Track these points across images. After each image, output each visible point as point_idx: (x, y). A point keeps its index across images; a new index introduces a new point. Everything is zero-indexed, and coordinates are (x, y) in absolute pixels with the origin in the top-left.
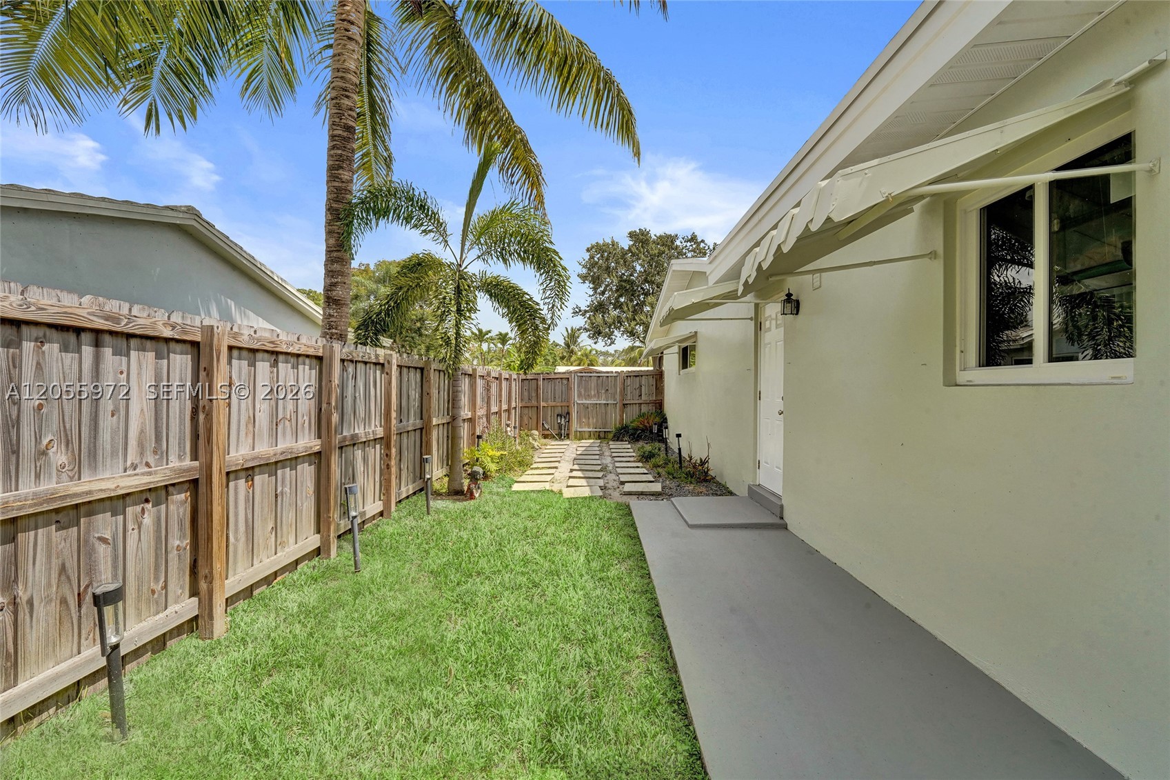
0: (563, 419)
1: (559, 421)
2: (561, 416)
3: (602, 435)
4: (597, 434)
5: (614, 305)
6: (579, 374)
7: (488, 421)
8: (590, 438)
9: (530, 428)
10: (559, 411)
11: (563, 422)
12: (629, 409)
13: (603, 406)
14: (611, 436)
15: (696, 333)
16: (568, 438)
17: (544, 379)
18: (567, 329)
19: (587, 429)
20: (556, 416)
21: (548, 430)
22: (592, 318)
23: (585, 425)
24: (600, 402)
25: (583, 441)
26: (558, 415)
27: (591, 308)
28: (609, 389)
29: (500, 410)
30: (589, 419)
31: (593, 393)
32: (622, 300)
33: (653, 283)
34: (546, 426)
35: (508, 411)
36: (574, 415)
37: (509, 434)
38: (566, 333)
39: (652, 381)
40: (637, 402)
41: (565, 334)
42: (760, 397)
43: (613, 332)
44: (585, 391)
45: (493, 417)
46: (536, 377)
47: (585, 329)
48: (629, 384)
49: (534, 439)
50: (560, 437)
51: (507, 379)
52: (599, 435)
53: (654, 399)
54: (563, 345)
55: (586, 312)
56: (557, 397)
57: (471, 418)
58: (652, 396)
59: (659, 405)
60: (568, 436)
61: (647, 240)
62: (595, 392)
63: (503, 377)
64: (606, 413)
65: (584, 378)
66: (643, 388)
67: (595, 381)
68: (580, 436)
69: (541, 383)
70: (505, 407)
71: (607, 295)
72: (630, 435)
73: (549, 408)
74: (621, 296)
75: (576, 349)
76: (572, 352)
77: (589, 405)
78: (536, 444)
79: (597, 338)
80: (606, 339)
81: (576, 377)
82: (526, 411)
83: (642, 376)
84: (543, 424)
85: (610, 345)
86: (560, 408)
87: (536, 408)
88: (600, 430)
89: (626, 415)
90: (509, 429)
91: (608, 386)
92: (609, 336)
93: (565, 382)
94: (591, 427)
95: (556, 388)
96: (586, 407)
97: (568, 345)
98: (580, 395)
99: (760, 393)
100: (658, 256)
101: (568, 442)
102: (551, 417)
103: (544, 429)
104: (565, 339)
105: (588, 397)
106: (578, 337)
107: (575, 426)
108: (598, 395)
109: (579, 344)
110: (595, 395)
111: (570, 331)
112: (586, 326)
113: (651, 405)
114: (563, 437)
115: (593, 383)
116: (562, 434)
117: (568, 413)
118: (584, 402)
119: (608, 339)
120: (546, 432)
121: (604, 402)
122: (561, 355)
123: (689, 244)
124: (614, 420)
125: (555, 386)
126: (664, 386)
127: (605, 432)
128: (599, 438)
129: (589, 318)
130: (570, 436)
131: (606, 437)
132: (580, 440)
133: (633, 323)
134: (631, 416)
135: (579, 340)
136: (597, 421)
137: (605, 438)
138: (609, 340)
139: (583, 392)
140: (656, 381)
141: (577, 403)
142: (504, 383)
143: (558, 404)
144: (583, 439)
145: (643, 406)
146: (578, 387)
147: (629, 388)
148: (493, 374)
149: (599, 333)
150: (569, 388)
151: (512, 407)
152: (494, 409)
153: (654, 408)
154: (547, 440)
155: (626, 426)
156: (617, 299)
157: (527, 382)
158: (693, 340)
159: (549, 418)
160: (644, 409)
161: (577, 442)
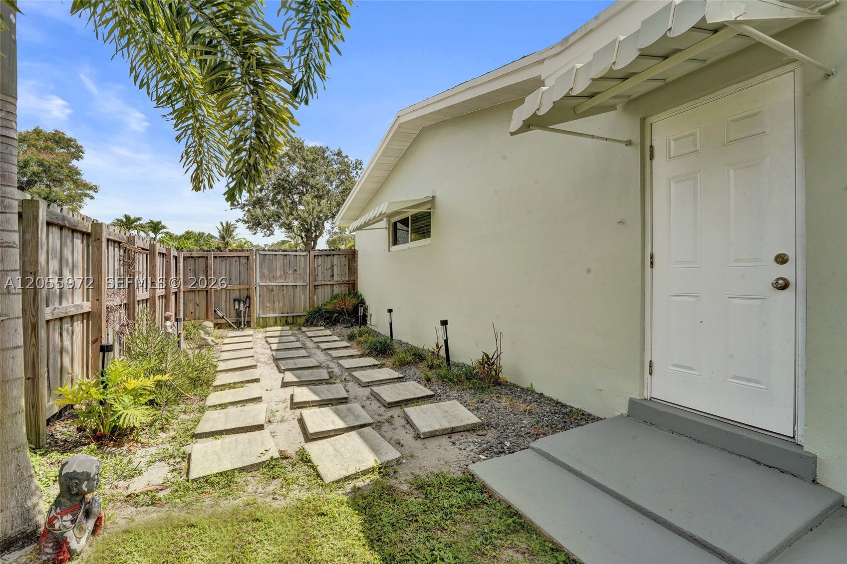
0: (242, 305)
1: (237, 307)
2: (239, 301)
3: (290, 320)
4: (285, 319)
5: (272, 201)
6: (262, 252)
7: (131, 314)
8: (275, 324)
9: (197, 316)
10: (236, 295)
11: (242, 308)
12: (320, 291)
13: (291, 289)
14: (303, 320)
15: (434, 197)
16: (249, 326)
17: (215, 257)
18: (221, 223)
19: (272, 315)
20: (232, 301)
21: (223, 318)
22: (252, 211)
23: (269, 310)
24: (287, 284)
25: (268, 329)
26: (235, 300)
27: (249, 203)
28: (298, 270)
29: (153, 297)
30: (274, 302)
31: (278, 274)
32: (279, 197)
33: (308, 184)
34: (219, 313)
35: (166, 297)
36: (256, 300)
37: (170, 330)
38: (222, 227)
39: (345, 261)
40: (328, 283)
41: (220, 228)
42: (652, 263)
43: (272, 224)
44: (269, 272)
45: (139, 308)
46: (205, 254)
47: (244, 221)
48: (319, 263)
49: (207, 333)
50: (238, 325)
51: (163, 254)
52: (286, 321)
53: (347, 279)
54: (218, 237)
55: (244, 205)
56: (233, 278)
57: (88, 313)
58: (345, 277)
59: (352, 285)
60: (248, 324)
61: (303, 147)
62: (280, 272)
63: (157, 251)
64: (294, 296)
65: (268, 257)
66: (335, 268)
67: (281, 260)
68: (264, 324)
69: (211, 261)
70: (160, 292)
71: (263, 193)
72: (325, 319)
73: (224, 292)
74: (279, 193)
75: (231, 241)
76: (227, 243)
77: (274, 288)
78: (209, 339)
79: (255, 230)
80: (265, 230)
81: (258, 255)
82: (191, 296)
83: (333, 255)
84: (215, 311)
85: (269, 236)
86: (237, 292)
87: (205, 293)
88: (288, 315)
89: (317, 297)
90: (168, 323)
91: (296, 266)
92: (269, 227)
93: (244, 261)
94: (277, 312)
95: (233, 268)
96: (271, 290)
97: (223, 238)
98: (263, 276)
99: (652, 258)
100: (313, 162)
101: (249, 331)
102: (226, 302)
103: (217, 317)
104: (220, 232)
105: (274, 278)
106: (233, 231)
107: (257, 311)
108: (285, 276)
109: (233, 238)
110: (281, 277)
111: (225, 225)
112: (245, 218)
113: (343, 286)
114: (242, 326)
115: (279, 263)
116: (241, 322)
117: (248, 297)
118: (268, 283)
119: (268, 230)
120: (219, 321)
121: (292, 284)
122: (216, 246)
123: (336, 157)
124: (302, 305)
125: (230, 266)
126: (357, 266)
127: (293, 316)
128: (287, 324)
129: (249, 210)
130: (252, 324)
131: (295, 322)
132: (263, 327)
133: (291, 217)
134: (322, 298)
135: (234, 234)
136: (284, 305)
137: (293, 324)
138: (268, 232)
139: (266, 272)
140: (349, 261)
141: (259, 286)
142: (158, 260)
143: (235, 287)
144: (267, 326)
145: (335, 287)
146: (261, 267)
147: (320, 268)
148: (139, 243)
149: (259, 224)
150: (249, 269)
151: (173, 291)
152: (142, 294)
153: (347, 289)
154: (221, 330)
155: (320, 309)
156: (275, 197)
157: (191, 261)
158: (429, 206)
159: (224, 304)
160: (337, 290)
161: (262, 330)
